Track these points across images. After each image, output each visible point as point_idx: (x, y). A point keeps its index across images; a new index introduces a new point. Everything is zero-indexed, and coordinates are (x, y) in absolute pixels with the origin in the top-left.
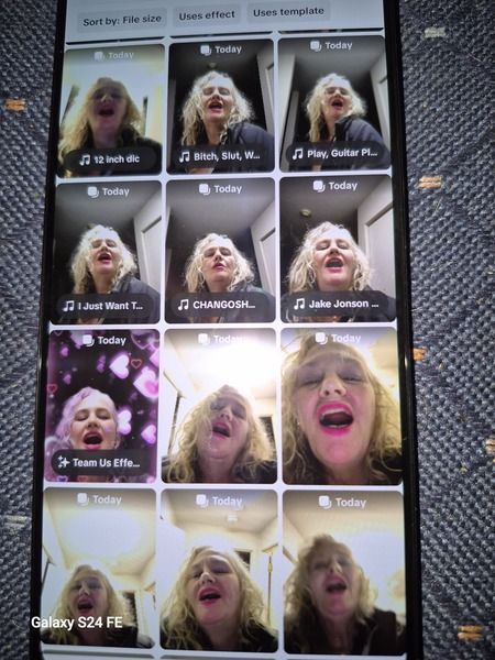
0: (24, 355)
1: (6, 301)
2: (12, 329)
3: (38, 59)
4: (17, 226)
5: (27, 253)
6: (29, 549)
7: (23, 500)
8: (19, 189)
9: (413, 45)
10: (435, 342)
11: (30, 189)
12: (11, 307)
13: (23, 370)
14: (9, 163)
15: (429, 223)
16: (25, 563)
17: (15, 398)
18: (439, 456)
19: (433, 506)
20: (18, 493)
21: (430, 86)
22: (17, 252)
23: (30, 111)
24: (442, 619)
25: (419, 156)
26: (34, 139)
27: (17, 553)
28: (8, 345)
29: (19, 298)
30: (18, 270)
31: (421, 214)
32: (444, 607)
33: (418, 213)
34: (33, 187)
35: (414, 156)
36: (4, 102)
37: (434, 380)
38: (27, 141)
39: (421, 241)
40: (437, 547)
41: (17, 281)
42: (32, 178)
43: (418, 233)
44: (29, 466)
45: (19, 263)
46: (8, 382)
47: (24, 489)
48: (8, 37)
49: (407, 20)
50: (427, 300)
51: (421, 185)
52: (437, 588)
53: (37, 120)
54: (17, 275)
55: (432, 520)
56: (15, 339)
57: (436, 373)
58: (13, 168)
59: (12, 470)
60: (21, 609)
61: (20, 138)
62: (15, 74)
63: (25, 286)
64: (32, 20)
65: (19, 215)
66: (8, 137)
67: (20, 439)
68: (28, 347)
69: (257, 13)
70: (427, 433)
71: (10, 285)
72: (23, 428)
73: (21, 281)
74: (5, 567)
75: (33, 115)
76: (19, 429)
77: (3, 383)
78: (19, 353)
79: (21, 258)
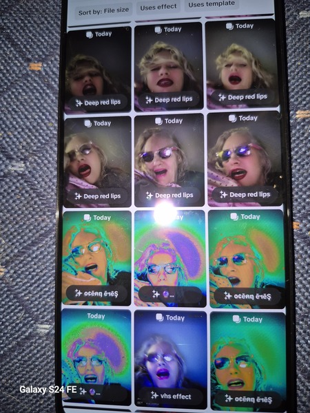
0: (46, 226)
1: (34, 192)
2: (38, 210)
3: (49, 37)
4: (39, 145)
5: (46, 162)
6: (51, 345)
7: (47, 315)
8: (40, 121)
9: (291, 23)
10: (306, 218)
11: (46, 121)
12: (37, 196)
13: (45, 235)
14: (32, 104)
15: (302, 141)
16: (50, 353)
17: (41, 253)
18: (307, 289)
19: (302, 320)
21: (303, 50)
22: (40, 161)
23: (45, 70)
24: (308, 389)
25: (296, 97)
26: (48, 88)
27: (45, 347)
28: (36, 220)
29: (42, 190)
30: (41, 173)
31: (297, 135)
32: (309, 382)
33: (295, 134)
34: (48, 120)
35: (293, 97)
36: (28, 65)
37: (305, 242)
38: (44, 90)
39: (297, 152)
40: (305, 345)
41: (41, 180)
42: (48, 114)
43: (295, 147)
44: (51, 295)
45: (41, 169)
46: (36, 243)
47: (48, 309)
48: (29, 22)
49: (288, 6)
50: (301, 190)
51: (297, 116)
52: (305, 371)
53: (49, 76)
54: (40, 176)
55: (302, 329)
56: (40, 216)
57: (306, 237)
58: (35, 107)
59: (40, 297)
60: (48, 380)
61: (39, 88)
62: (35, 47)
63: (46, 183)
64: (44, 11)
65: (40, 138)
66: (31, 88)
67: (45, 278)
68: (49, 221)
69: (191, 5)
70: (300, 275)
71: (36, 182)
72: (47, 271)
73: (43, 180)
74: (38, 355)
75: (47, 73)
76: (44, 272)
77: (33, 244)
78: (43, 225)
79: (42, 165)
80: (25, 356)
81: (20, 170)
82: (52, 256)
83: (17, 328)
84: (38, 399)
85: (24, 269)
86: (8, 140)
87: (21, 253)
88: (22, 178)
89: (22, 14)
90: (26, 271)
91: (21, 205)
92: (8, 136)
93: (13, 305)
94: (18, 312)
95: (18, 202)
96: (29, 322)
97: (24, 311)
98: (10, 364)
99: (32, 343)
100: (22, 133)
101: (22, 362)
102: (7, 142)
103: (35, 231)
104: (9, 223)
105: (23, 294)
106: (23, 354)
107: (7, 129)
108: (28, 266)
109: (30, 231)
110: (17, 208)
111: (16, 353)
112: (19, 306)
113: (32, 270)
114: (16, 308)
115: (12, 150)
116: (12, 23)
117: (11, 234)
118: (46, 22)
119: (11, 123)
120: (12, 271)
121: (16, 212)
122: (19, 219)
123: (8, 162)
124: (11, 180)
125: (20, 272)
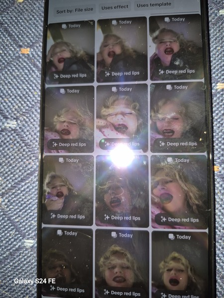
0: (31, 168)
1: (23, 143)
2: (26, 155)
3: (35, 29)
4: (27, 108)
5: (32, 120)
6: (35, 255)
7: (32, 233)
8: (28, 91)
9: (213, 19)
11: (33, 91)
12: (26, 145)
13: (31, 174)
14: (23, 78)
15: (221, 105)
16: (33, 261)
17: (28, 187)
19: (221, 239)
20: (30, 230)
21: (222, 39)
22: (27, 120)
23: (32, 54)
25: (216, 73)
26: (34, 67)
27: (30, 257)
29: (29, 141)
30: (28, 128)
33: (216, 101)
34: (34, 90)
35: (214, 73)
36: (20, 50)
38: (31, 68)
39: (217, 114)
41: (28, 133)
42: (34, 85)
43: (216, 110)
44: (35, 218)
45: (28, 125)
46: (25, 180)
47: (32, 228)
48: (21, 19)
49: (210, 6)
50: (220, 142)
51: (218, 87)
53: (35, 58)
54: (28, 131)
55: (220, 246)
56: (27, 160)
58: (25, 81)
59: (27, 219)
61: (27, 67)
62: (25, 37)
63: (32, 136)
64: (32, 11)
65: (28, 103)
66: (22, 66)
67: (31, 205)
68: (34, 164)
69: (139, 6)
70: (219, 205)
71: (25, 135)
72: (32, 200)
73: (30, 134)
74: (25, 262)
75: (33, 56)
76: (30, 201)
77: (22, 180)
78: (29, 166)
79: (29, 123)
80: (16, 263)
81: (13, 126)
82: (36, 190)
83: (10, 242)
84: (25, 294)
85: (15, 199)
86: (5, 104)
87: (13, 187)
88: (15, 132)
89: (16, 13)
90: (17, 200)
91: (14, 152)
92: (5, 101)
93: (7, 225)
94: (11, 231)
95: (11, 150)
96: (18, 238)
97: (15, 230)
98: (5, 269)
99: (21, 253)
100: (15, 100)
101: (13, 267)
102: (4, 106)
103: (23, 171)
104: (5, 165)
105: (14, 217)
106: (14, 261)
107: (4, 97)
108: (19, 197)
109: (20, 171)
110: (10, 154)
111: (9, 261)
112: (11, 226)
113: (21, 199)
114: (9, 228)
115: (8, 111)
116: (9, 20)
117: (6, 173)
118: (33, 19)
119: (7, 92)
120: (7, 200)
121: (10, 157)
122: (12, 162)
123: (4, 120)
124: (6, 134)
125: (12, 201)
